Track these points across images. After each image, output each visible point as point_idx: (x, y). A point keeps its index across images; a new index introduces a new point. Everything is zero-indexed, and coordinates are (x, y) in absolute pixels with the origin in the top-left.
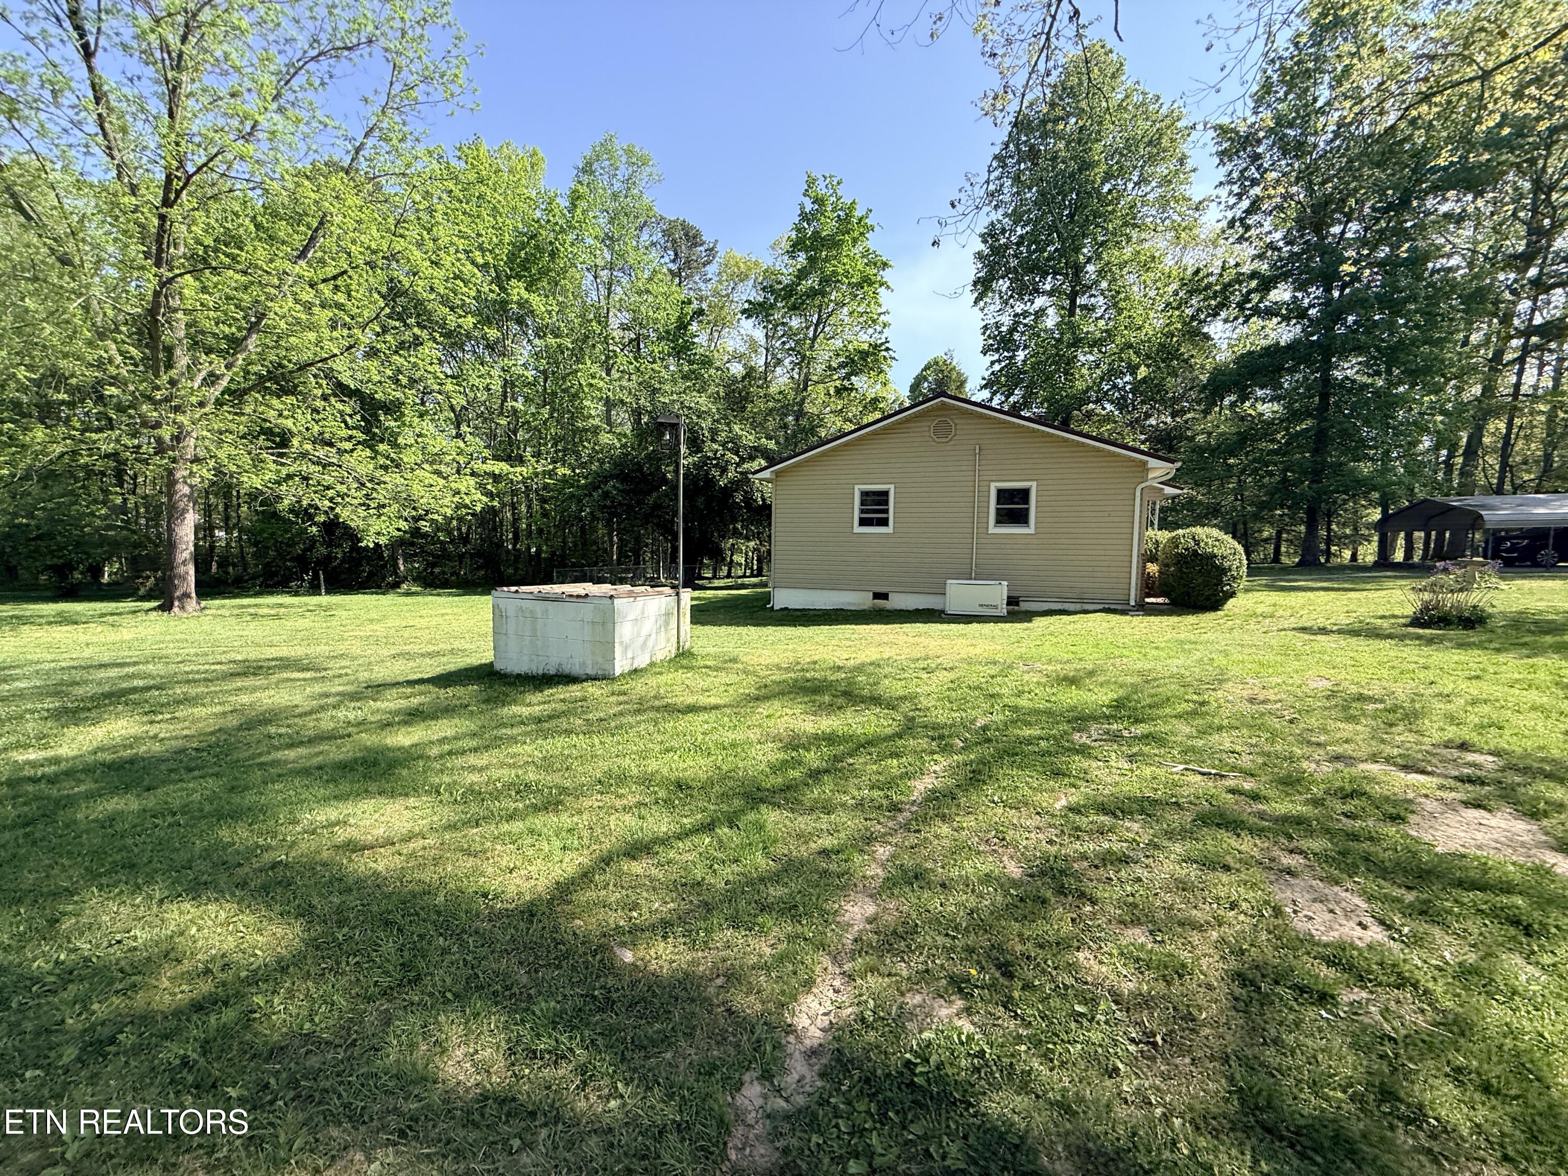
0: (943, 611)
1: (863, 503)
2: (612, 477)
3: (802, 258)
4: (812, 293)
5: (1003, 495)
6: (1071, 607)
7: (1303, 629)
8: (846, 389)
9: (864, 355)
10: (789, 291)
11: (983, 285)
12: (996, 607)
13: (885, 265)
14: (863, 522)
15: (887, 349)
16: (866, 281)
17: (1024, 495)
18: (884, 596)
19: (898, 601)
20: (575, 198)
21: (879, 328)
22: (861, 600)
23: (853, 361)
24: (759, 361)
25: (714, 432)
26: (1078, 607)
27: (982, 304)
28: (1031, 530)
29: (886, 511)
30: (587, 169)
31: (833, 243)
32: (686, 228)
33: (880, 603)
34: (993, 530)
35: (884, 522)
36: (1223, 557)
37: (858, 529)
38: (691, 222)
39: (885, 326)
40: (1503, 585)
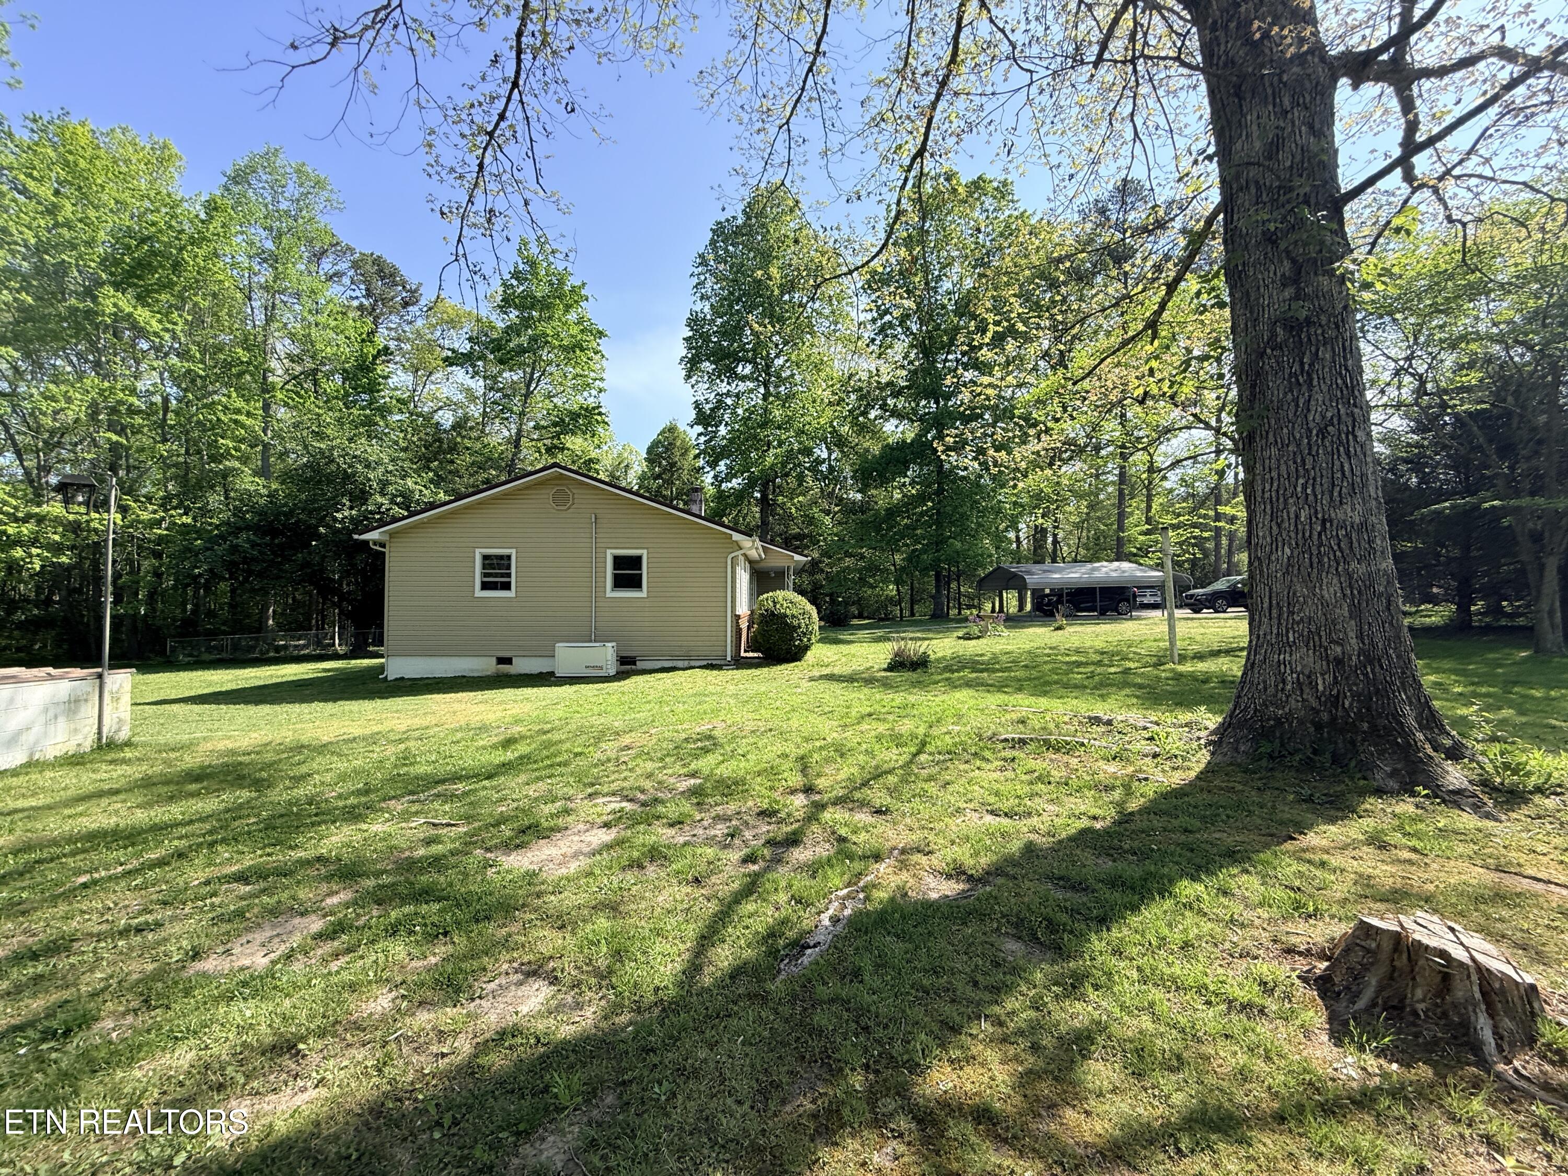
0: (552, 674)
1: (484, 567)
2: (248, 528)
3: (514, 314)
4: (521, 351)
5: (619, 562)
6: (680, 664)
7: (831, 678)
8: (556, 447)
9: (575, 416)
10: (497, 346)
11: (692, 365)
12: (601, 668)
13: (601, 334)
14: (485, 586)
15: (600, 414)
16: (578, 346)
17: (635, 562)
18: (507, 661)
19: (521, 666)
20: (212, 207)
21: (594, 392)
22: (485, 665)
23: (563, 420)
24: (475, 411)
25: (384, 484)
26: (686, 664)
27: (693, 381)
28: (643, 594)
29: (509, 575)
30: (239, 178)
31: (545, 305)
32: (378, 262)
33: (505, 668)
34: (610, 594)
35: (506, 586)
36: (793, 616)
37: (479, 593)
38: (390, 258)
39: (600, 391)
40: (1006, 633)
